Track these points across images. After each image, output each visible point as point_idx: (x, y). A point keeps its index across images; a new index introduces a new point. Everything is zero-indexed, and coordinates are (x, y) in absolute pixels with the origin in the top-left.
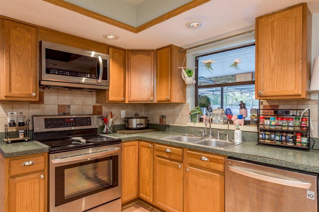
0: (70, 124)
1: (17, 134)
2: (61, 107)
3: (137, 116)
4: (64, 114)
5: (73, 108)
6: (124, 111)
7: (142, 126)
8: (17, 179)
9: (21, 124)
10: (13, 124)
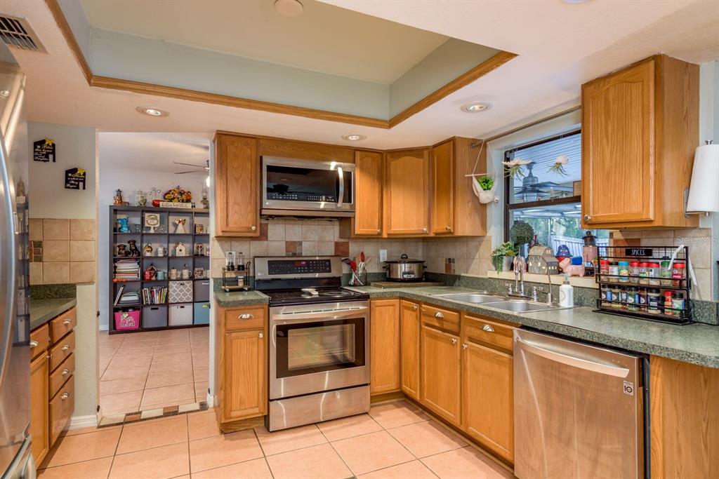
0: (301, 270)
1: (236, 281)
2: (290, 245)
3: (404, 259)
4: (294, 255)
5: (305, 245)
6: (385, 251)
7: (412, 276)
8: (233, 335)
9: (241, 268)
10: (231, 268)
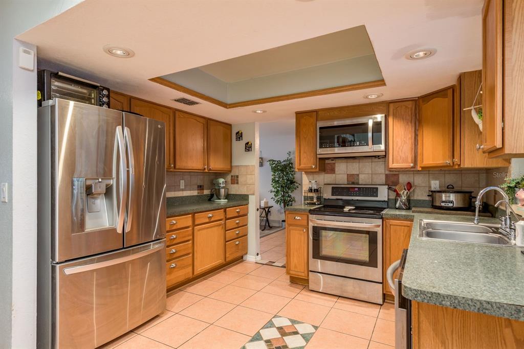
0: (353, 194)
1: (312, 198)
2: (349, 176)
4: (353, 183)
5: (361, 177)
6: (437, 182)
7: (451, 205)
8: (291, 227)
9: (316, 191)
10: (311, 190)
